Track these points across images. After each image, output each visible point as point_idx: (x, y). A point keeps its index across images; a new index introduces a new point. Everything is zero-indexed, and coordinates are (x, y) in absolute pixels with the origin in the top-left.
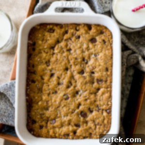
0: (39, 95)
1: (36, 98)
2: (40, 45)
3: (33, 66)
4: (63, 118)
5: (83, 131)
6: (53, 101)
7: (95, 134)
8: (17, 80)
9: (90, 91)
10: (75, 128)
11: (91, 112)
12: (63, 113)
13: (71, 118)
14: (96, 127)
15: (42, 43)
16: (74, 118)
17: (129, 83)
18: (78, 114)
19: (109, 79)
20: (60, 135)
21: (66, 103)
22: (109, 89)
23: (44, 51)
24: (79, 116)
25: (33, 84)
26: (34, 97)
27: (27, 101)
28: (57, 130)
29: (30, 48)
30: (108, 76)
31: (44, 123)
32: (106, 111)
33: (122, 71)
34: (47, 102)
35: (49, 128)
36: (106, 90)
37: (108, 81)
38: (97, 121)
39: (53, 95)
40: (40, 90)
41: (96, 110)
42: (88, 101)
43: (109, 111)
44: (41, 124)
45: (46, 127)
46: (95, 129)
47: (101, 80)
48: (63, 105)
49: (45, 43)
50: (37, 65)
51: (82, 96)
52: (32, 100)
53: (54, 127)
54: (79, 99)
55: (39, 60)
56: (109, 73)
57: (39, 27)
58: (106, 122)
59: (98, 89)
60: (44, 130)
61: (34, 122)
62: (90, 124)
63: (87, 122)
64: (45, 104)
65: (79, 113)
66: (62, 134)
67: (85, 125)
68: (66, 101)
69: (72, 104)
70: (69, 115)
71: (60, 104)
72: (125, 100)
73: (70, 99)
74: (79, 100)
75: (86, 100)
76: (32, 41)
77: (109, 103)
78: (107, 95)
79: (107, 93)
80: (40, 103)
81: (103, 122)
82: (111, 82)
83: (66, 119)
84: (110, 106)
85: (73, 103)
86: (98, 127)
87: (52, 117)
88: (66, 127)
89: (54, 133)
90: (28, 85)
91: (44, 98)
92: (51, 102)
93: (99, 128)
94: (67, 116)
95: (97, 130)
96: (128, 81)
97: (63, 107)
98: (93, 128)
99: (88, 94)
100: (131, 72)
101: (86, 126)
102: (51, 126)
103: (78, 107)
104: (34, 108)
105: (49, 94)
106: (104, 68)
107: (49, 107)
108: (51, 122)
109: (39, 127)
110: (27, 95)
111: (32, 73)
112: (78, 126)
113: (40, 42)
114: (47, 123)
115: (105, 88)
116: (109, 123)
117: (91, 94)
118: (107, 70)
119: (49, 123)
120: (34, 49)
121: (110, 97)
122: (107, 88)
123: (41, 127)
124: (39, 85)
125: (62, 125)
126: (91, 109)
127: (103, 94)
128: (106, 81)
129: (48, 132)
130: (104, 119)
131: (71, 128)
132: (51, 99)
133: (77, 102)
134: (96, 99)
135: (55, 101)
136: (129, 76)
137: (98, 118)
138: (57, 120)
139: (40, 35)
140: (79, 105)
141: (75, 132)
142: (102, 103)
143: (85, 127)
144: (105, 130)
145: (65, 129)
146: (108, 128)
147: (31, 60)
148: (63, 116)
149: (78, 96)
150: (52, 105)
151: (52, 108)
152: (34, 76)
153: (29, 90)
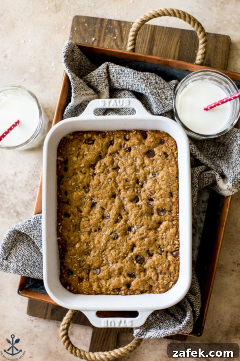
0: (76, 233)
1: (72, 238)
2: (74, 163)
3: (66, 193)
4: (111, 265)
5: (140, 284)
6: (96, 242)
7: (158, 287)
8: (44, 214)
9: (148, 225)
10: (128, 279)
11: (151, 255)
12: (110, 259)
13: (122, 265)
14: (158, 277)
15: (78, 160)
16: (126, 265)
17: (203, 212)
18: (131, 260)
19: (174, 208)
20: (107, 290)
21: (115, 244)
22: (174, 223)
23: (81, 172)
24: (133, 262)
25: (66, 219)
26: (69, 238)
27: (59, 243)
28: (103, 282)
29: (60, 167)
30: (173, 203)
31: (84, 274)
32: (172, 253)
33: (193, 197)
34: (87, 244)
35: (91, 280)
36: (170, 223)
37: (174, 211)
38: (159, 269)
39: (96, 233)
40: (77, 227)
41: (157, 253)
42: (146, 240)
43: (176, 253)
44: (80, 275)
45: (88, 279)
46: (157, 280)
47: (163, 211)
48: (110, 248)
49: (81, 160)
50: (72, 192)
51: (137, 233)
52: (66, 241)
53: (98, 279)
54: (133, 237)
55: (73, 184)
56: (174, 200)
57: (72, 137)
58: (171, 269)
59: (160, 223)
60: (85, 284)
61: (70, 272)
62: (150, 273)
63: (144, 271)
64: (85, 247)
65: (134, 258)
66: (111, 288)
67: (142, 274)
68: (114, 242)
69: (123, 246)
70: (119, 261)
71: (106, 245)
72: (198, 236)
73: (120, 238)
74: (133, 239)
75: (143, 239)
76: (63, 158)
77: (176, 242)
78: (172, 231)
79: (173, 228)
80: (77, 246)
81: (168, 269)
82: (178, 212)
83: (115, 267)
84: (177, 246)
85: (125, 244)
86: (160, 276)
87: (96, 265)
88: (116, 278)
89: (99, 287)
90: (59, 220)
91: (83, 238)
92: (94, 244)
93: (163, 278)
94: (117, 262)
95: (160, 281)
96: (201, 210)
97: (110, 251)
98: (154, 278)
99: (145, 231)
100: (206, 197)
101: (145, 275)
102: (95, 277)
103: (132, 250)
104: (69, 253)
105: (90, 233)
106: (167, 193)
107: (91, 250)
108: (95, 272)
109: (77, 279)
110: (59, 234)
111: (64, 202)
112: (132, 276)
113: (75, 159)
114: (88, 274)
115: (169, 220)
116: (177, 270)
117: (150, 229)
118: (171, 195)
119: (91, 273)
120: (66, 169)
121: (177, 233)
122: (172, 221)
123: (81, 280)
124: (76, 220)
125: (110, 276)
126: (151, 252)
127: (167, 229)
128: (170, 211)
129: (91, 286)
130: (169, 265)
131: (122, 280)
132: (94, 240)
133: (130, 242)
134: (158, 236)
135: (99, 242)
136: (203, 202)
137: (161, 264)
138: (102, 268)
139: (74, 149)
140: (134, 246)
141: (128, 285)
142: (165, 243)
143: (143, 278)
144: (171, 281)
145: (114, 282)
146: (175, 278)
147: (62, 184)
148: (110, 263)
149: (131, 234)
150: (94, 247)
151: (95, 252)
152: (67, 207)
153: (61, 228)
